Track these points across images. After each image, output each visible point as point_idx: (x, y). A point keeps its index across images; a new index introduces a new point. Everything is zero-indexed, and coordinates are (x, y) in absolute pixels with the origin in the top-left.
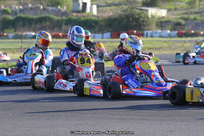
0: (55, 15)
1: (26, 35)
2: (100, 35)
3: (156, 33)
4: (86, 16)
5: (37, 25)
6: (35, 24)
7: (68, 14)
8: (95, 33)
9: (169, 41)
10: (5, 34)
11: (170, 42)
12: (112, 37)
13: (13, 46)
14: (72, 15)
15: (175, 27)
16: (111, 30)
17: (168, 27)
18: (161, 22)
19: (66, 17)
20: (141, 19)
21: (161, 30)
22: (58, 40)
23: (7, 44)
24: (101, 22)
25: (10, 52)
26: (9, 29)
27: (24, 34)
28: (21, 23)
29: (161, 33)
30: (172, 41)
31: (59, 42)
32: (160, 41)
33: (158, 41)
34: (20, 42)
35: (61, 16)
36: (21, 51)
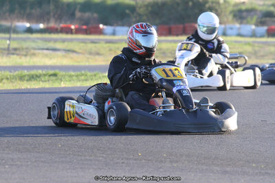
1: (16, 26)
3: (231, 29)
5: (33, 11)
6: (32, 8)
9: (254, 42)
11: (256, 45)
15: (264, 19)
16: (157, 21)
17: (252, 19)
18: (240, 11)
20: (207, 6)
21: (241, 23)
22: (69, 36)
24: (140, 8)
27: (14, 25)
28: (8, 8)
29: (239, 28)
30: (259, 43)
31: (71, 40)
32: (239, 42)
33: (236, 42)
34: (6, 39)
36: (8, 54)
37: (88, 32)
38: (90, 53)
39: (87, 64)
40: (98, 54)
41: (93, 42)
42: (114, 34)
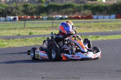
0: (76, 3)
2: (108, 16)
4: (98, 3)
6: (62, 9)
7: (85, 2)
8: (104, 15)
10: (41, 17)
12: (117, 18)
13: (46, 25)
14: (88, 3)
16: (115, 13)
19: (84, 4)
22: (78, 20)
23: (43, 24)
25: (45, 30)
26: (44, 13)
27: (54, 16)
31: (79, 22)
35: (80, 4)
36: (52, 29)
37: (86, 18)
38: (87, 27)
39: (85, 32)
40: (90, 27)
41: (88, 22)
42: (97, 18)
